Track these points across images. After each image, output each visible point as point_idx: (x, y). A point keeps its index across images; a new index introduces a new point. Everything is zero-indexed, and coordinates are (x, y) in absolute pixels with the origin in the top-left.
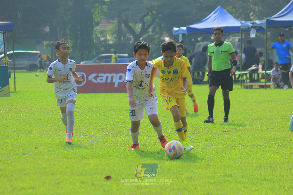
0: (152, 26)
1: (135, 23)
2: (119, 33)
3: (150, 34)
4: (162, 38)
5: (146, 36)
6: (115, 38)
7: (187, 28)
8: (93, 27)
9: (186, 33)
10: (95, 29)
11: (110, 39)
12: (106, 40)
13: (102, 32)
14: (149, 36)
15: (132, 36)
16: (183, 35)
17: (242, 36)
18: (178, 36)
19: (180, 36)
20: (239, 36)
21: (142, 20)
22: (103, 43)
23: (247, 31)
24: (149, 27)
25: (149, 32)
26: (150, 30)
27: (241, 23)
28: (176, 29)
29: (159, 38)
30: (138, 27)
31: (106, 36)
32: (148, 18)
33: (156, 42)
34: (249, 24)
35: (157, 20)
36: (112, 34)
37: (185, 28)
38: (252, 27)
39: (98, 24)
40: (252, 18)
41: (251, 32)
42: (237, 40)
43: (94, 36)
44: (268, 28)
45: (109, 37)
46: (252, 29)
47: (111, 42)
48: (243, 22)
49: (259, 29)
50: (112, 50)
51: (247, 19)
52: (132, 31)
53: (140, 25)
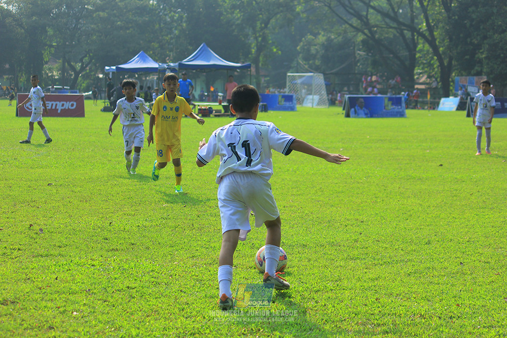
0: (89, 66)
1: (76, 63)
2: (63, 70)
3: (88, 71)
4: (97, 75)
5: (84, 73)
6: (60, 74)
7: (116, 67)
8: (43, 65)
9: (115, 71)
10: (44, 66)
11: (56, 74)
12: (52, 76)
13: (50, 69)
14: (87, 73)
15: (73, 73)
16: (113, 73)
17: (159, 76)
18: (109, 73)
19: (111, 73)
20: (157, 75)
21: (81, 60)
22: (51, 78)
23: (164, 71)
24: (87, 66)
25: (86, 70)
26: (88, 68)
27: (159, 65)
28: (107, 68)
29: (95, 75)
30: (78, 66)
31: (53, 73)
32: (86, 59)
33: (92, 78)
34: (165, 66)
35: (93, 61)
36: (58, 71)
37: (114, 68)
38: (167, 68)
39: (46, 63)
40: (168, 61)
41: (167, 72)
42: (155, 78)
43: (43, 72)
44: (179, 69)
45: (55, 73)
46: (168, 70)
47: (56, 77)
48: (160, 64)
49: (173, 70)
50: (57, 83)
51: (164, 62)
52: (73, 69)
53: (80, 64)
